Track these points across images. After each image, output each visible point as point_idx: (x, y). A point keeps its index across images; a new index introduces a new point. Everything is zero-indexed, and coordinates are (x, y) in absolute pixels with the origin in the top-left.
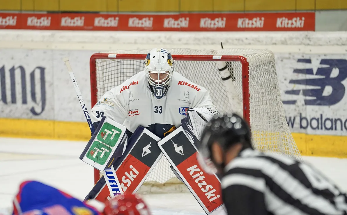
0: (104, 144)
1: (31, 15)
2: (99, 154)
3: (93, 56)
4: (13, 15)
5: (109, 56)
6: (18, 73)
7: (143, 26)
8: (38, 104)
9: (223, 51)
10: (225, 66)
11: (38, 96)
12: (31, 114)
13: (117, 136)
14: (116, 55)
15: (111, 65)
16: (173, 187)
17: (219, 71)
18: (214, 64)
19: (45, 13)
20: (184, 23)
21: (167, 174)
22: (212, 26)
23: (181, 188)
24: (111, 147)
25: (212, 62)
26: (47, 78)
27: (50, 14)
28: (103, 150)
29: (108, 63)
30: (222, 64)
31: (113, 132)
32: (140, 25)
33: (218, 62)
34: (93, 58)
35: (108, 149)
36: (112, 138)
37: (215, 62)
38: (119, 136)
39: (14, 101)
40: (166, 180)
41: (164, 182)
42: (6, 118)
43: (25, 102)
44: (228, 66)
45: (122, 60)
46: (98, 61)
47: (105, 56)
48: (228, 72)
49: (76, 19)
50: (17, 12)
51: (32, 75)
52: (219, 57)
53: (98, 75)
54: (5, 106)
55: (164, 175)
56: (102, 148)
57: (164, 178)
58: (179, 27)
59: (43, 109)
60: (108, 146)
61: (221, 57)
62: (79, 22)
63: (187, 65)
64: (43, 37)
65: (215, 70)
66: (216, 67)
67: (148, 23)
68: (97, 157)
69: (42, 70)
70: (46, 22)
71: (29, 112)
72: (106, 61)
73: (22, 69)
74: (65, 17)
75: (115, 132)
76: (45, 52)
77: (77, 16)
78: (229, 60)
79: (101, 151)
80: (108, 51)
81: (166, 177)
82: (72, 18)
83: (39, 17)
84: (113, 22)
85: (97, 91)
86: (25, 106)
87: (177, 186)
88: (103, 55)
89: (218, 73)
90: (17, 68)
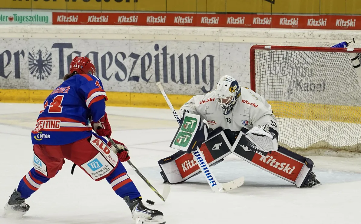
0: (186, 132)
1: (204, 16)
2: (183, 140)
3: (253, 47)
4: (190, 15)
5: (266, 47)
6: (193, 59)
7: (291, 24)
8: (208, 85)
9: (354, 45)
10: (356, 57)
11: (208, 78)
12: (202, 92)
13: (195, 123)
14: (270, 47)
15: (266, 55)
16: (313, 151)
17: (351, 60)
18: (347, 55)
19: (215, 14)
20: (323, 23)
21: (307, 141)
22: (345, 25)
23: (320, 151)
24: (191, 133)
25: (346, 53)
26: (215, 64)
27: (218, 14)
28: (185, 137)
29: (264, 52)
30: (354, 55)
31: (192, 122)
32: (288, 24)
33: (351, 53)
34: (253, 48)
35: (189, 135)
36: (191, 127)
37: (348, 53)
38: (196, 124)
39: (189, 82)
40: (308, 146)
41: (306, 147)
42: (184, 95)
43: (197, 82)
44: (359, 57)
45: (275, 51)
46: (257, 51)
47: (262, 47)
48: (358, 61)
49: (238, 18)
50: (193, 13)
51: (204, 61)
52: (352, 50)
53: (256, 62)
54: (182, 86)
55: (305, 143)
56: (185, 136)
57: (305, 145)
58: (319, 25)
59: (211, 89)
60: (189, 133)
61: (353, 49)
62: (241, 21)
63: (325, 55)
64: (213, 32)
65: (348, 59)
66: (349, 57)
67: (295, 22)
68: (182, 142)
69: (211, 57)
70: (215, 21)
71: (201, 90)
72: (263, 51)
73: (196, 56)
74: (229, 17)
75: (193, 121)
76: (214, 44)
77: (240, 17)
78: (359, 52)
79: (184, 138)
80: (264, 43)
81: (307, 144)
82: (236, 18)
83: (210, 16)
84: (267, 22)
85: (255, 75)
86: (197, 86)
87: (316, 150)
88: (260, 46)
89: (350, 62)
90: (192, 56)
